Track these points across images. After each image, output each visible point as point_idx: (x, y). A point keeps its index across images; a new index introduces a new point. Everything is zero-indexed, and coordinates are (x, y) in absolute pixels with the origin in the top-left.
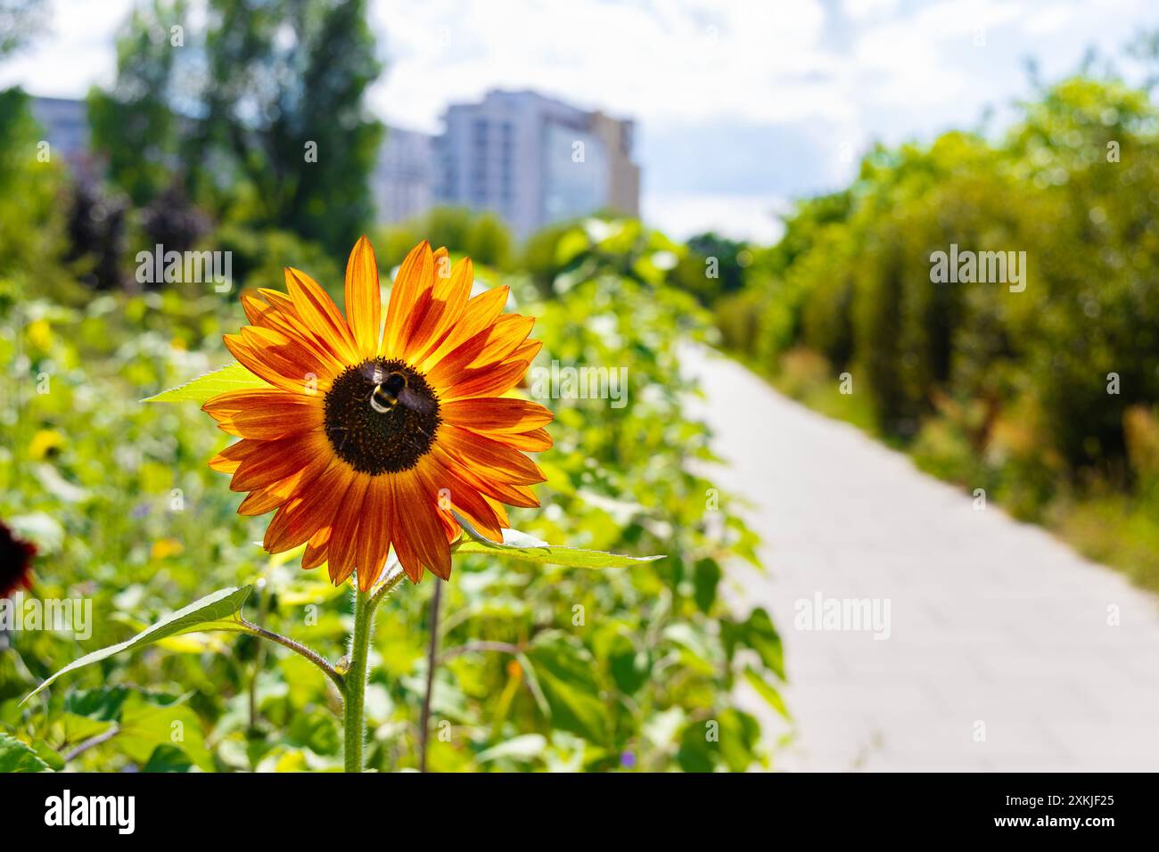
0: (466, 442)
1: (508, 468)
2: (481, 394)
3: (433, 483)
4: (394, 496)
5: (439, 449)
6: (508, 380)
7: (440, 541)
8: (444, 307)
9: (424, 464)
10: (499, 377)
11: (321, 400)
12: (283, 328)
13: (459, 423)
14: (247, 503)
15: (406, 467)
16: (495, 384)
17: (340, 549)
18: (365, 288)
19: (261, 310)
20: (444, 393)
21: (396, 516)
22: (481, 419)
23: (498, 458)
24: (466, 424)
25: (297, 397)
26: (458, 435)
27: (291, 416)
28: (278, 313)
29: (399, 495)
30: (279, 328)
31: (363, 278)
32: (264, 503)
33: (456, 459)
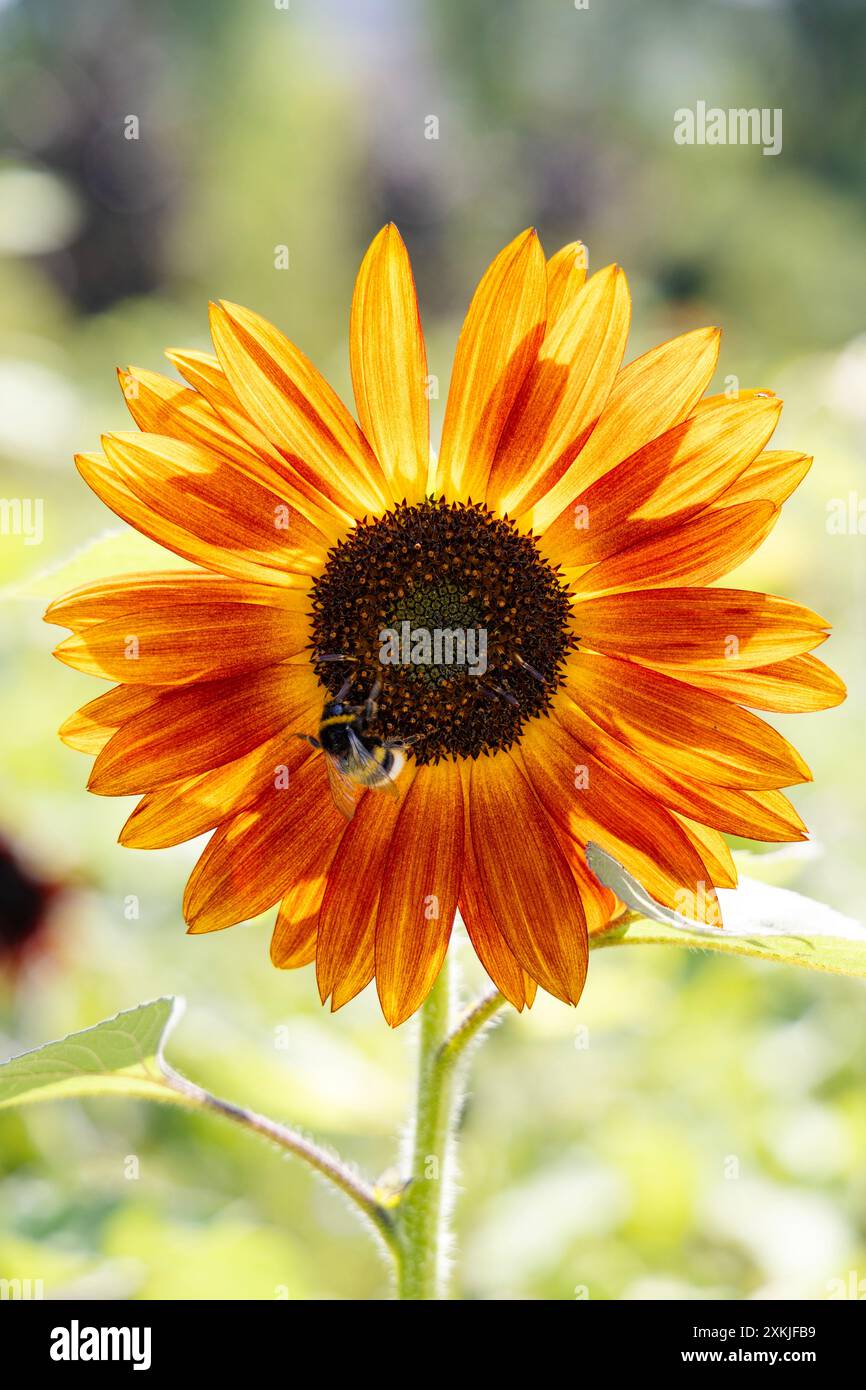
0: (629, 690)
1: (723, 751)
2: (665, 579)
3: (556, 782)
4: (467, 813)
5: (573, 706)
6: (726, 548)
7: (566, 915)
8: (564, 381)
9: (538, 740)
10: (703, 541)
11: (303, 594)
12: (216, 436)
13: (615, 646)
14: (138, 821)
15: (493, 744)
16: (694, 557)
17: (346, 928)
18: (391, 343)
19: (167, 397)
20: (582, 578)
21: (470, 856)
22: (659, 637)
23: (702, 728)
24: (629, 649)
25: (246, 588)
26: (612, 673)
27: (225, 631)
28: (204, 403)
29: (477, 809)
30: (207, 438)
31: (384, 320)
32: (173, 821)
33: (606, 728)
